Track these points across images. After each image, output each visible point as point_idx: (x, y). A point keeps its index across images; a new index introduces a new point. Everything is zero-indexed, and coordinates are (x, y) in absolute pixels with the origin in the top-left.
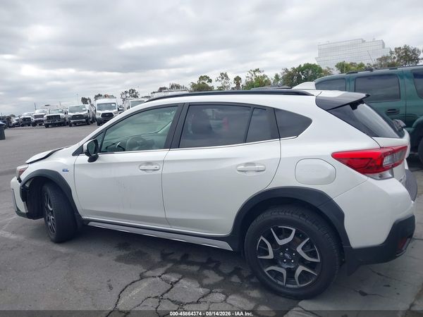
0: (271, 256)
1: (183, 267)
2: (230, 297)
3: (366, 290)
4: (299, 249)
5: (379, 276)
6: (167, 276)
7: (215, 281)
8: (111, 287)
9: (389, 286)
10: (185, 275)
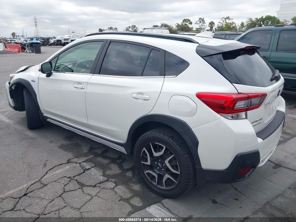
0: (149, 163)
1: (100, 159)
2: (118, 187)
3: (217, 200)
4: (167, 162)
5: (235, 191)
6: (85, 164)
7: (115, 173)
8: (45, 165)
9: (237, 200)
10: (97, 165)
